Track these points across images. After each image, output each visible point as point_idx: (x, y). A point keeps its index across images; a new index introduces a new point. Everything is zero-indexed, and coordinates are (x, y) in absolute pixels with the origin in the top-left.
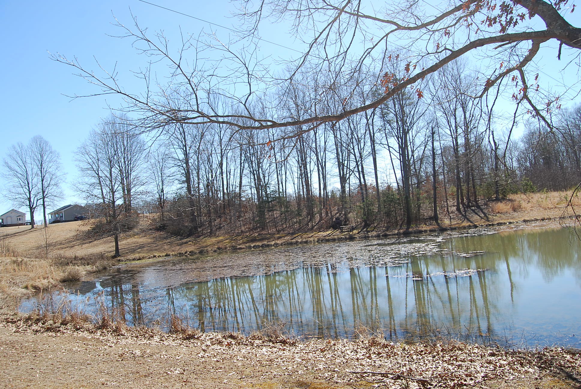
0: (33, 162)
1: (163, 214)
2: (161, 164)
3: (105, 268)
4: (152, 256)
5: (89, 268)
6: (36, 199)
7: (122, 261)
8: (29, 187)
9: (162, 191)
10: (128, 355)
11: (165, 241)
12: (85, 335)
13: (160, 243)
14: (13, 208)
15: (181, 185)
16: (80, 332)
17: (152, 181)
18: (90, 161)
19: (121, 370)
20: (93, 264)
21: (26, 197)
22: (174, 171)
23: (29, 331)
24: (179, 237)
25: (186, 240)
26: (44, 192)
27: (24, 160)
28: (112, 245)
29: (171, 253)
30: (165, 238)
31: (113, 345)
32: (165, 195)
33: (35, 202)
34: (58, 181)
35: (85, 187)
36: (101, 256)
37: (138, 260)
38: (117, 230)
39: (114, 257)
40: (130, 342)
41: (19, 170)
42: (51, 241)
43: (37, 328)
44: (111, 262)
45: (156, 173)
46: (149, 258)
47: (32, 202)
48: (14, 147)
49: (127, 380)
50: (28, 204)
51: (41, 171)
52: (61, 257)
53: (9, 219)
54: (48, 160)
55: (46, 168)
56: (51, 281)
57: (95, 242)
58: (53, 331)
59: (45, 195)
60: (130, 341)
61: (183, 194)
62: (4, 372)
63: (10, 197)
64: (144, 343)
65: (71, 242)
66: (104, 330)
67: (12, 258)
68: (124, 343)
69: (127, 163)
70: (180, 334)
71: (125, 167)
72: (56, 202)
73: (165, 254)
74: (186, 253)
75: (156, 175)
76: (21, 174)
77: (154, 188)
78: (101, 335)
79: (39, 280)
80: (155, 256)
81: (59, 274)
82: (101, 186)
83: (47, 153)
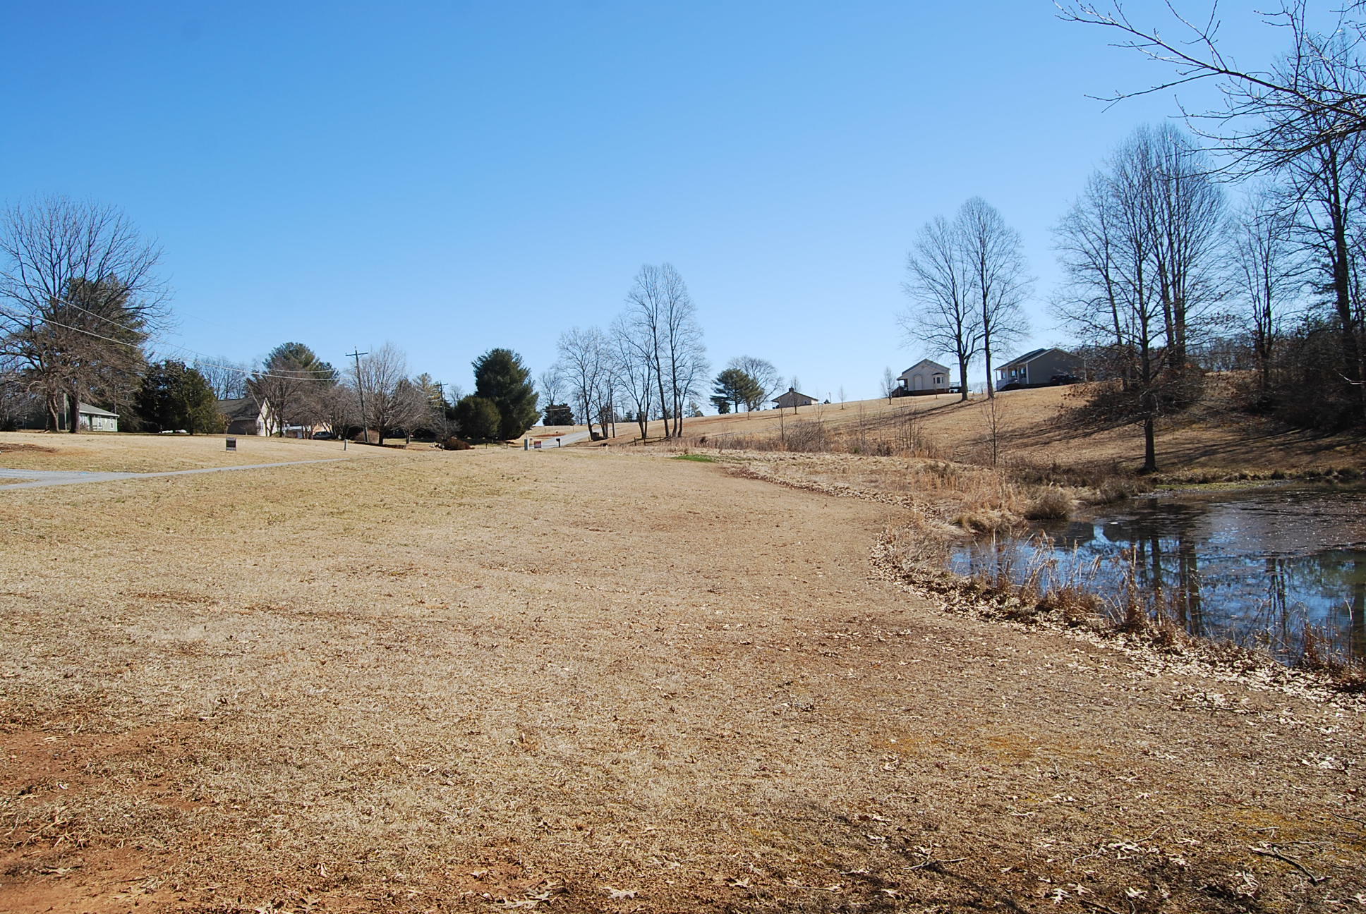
0: (965, 257)
1: (1266, 371)
2: (1265, 243)
3: (1122, 497)
4: (1237, 474)
5: (1085, 492)
6: (971, 337)
7: (1162, 482)
8: (957, 311)
9: (1267, 313)
10: (1194, 700)
11: (1270, 440)
12: (1090, 640)
13: (1258, 444)
14: (926, 357)
15: (1319, 297)
16: (1079, 632)
17: (1242, 289)
18: (1088, 246)
19: (1184, 730)
20: (1095, 484)
21: (952, 332)
22: (1300, 261)
23: (971, 612)
24: (1309, 433)
25: (1328, 440)
26: (987, 322)
27: (949, 253)
28: (1138, 443)
29: (1288, 472)
30: (1270, 433)
31: (1156, 671)
32: (1273, 323)
33: (970, 344)
34: (1016, 296)
35: (1078, 309)
36: (1113, 468)
37: (1201, 482)
38: (1152, 408)
39: (1141, 472)
40: (1196, 672)
41: (937, 276)
42: (1005, 429)
43: (986, 608)
44: (1135, 484)
45: (1251, 269)
46: (1230, 480)
47: (964, 343)
48: (928, 228)
49: (1201, 756)
50: (956, 348)
51: (982, 275)
52: (1025, 465)
53: (918, 379)
54: (995, 250)
55: (992, 268)
56: (1008, 513)
57: (1096, 436)
58: (1022, 621)
59: (989, 328)
60: (1194, 668)
61: (1325, 317)
62: (939, 686)
63: (921, 333)
64: (1231, 679)
65: (1044, 432)
66: (1134, 635)
67: (926, 460)
68: (1182, 672)
69: (1176, 246)
70: (1325, 674)
71: (1172, 257)
72: (1012, 344)
73: (1273, 472)
74: (1329, 472)
75: (1251, 274)
76: (942, 285)
77: (1245, 307)
78: (1126, 644)
79: (983, 510)
80: (1243, 477)
81: (1025, 502)
82: (1113, 305)
83: (994, 236)
